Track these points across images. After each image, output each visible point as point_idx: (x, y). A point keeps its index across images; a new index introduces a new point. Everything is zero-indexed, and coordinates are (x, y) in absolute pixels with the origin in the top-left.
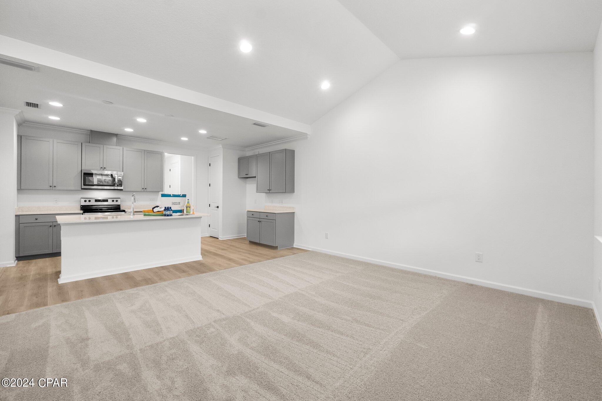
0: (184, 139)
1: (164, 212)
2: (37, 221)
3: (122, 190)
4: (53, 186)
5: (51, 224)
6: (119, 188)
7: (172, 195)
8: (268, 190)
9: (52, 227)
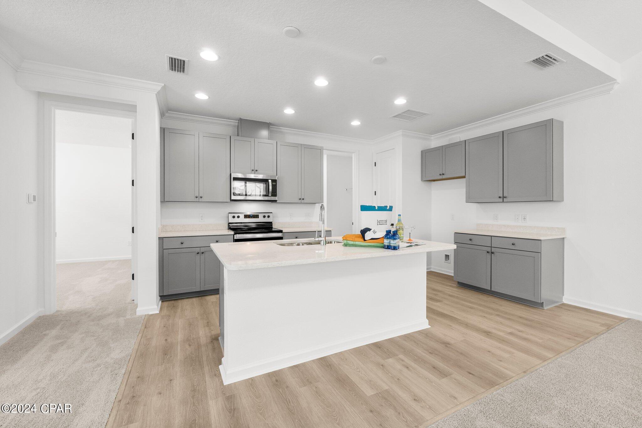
0: (356, 123)
1: (386, 242)
2: (183, 246)
3: (275, 201)
4: (200, 197)
5: (198, 250)
6: (273, 198)
7: (377, 208)
8: (500, 197)
9: (199, 254)
